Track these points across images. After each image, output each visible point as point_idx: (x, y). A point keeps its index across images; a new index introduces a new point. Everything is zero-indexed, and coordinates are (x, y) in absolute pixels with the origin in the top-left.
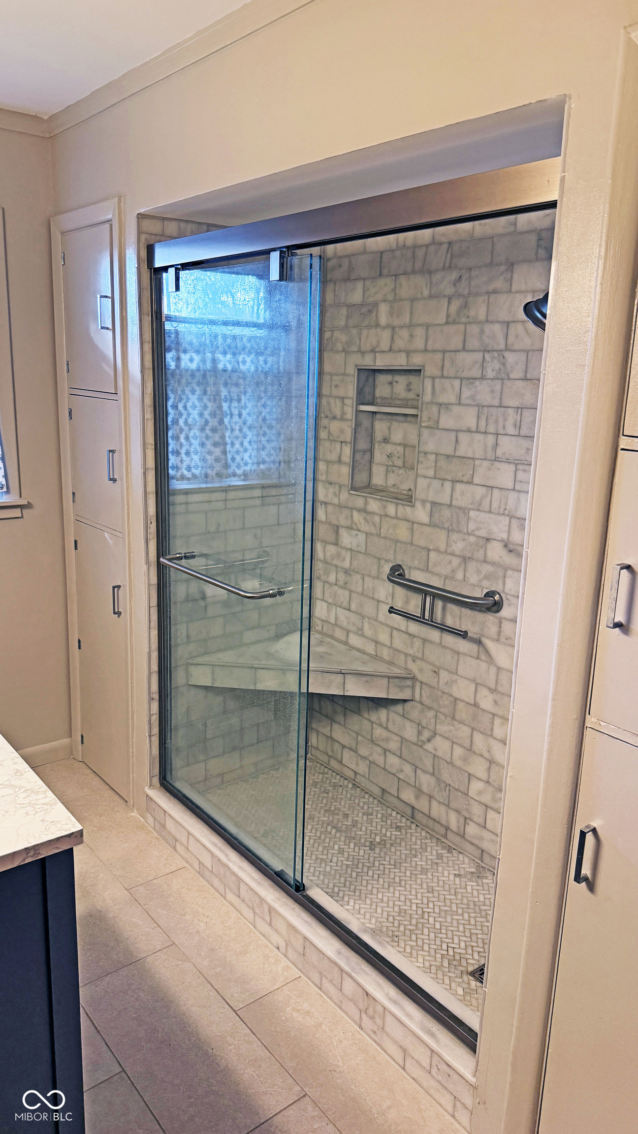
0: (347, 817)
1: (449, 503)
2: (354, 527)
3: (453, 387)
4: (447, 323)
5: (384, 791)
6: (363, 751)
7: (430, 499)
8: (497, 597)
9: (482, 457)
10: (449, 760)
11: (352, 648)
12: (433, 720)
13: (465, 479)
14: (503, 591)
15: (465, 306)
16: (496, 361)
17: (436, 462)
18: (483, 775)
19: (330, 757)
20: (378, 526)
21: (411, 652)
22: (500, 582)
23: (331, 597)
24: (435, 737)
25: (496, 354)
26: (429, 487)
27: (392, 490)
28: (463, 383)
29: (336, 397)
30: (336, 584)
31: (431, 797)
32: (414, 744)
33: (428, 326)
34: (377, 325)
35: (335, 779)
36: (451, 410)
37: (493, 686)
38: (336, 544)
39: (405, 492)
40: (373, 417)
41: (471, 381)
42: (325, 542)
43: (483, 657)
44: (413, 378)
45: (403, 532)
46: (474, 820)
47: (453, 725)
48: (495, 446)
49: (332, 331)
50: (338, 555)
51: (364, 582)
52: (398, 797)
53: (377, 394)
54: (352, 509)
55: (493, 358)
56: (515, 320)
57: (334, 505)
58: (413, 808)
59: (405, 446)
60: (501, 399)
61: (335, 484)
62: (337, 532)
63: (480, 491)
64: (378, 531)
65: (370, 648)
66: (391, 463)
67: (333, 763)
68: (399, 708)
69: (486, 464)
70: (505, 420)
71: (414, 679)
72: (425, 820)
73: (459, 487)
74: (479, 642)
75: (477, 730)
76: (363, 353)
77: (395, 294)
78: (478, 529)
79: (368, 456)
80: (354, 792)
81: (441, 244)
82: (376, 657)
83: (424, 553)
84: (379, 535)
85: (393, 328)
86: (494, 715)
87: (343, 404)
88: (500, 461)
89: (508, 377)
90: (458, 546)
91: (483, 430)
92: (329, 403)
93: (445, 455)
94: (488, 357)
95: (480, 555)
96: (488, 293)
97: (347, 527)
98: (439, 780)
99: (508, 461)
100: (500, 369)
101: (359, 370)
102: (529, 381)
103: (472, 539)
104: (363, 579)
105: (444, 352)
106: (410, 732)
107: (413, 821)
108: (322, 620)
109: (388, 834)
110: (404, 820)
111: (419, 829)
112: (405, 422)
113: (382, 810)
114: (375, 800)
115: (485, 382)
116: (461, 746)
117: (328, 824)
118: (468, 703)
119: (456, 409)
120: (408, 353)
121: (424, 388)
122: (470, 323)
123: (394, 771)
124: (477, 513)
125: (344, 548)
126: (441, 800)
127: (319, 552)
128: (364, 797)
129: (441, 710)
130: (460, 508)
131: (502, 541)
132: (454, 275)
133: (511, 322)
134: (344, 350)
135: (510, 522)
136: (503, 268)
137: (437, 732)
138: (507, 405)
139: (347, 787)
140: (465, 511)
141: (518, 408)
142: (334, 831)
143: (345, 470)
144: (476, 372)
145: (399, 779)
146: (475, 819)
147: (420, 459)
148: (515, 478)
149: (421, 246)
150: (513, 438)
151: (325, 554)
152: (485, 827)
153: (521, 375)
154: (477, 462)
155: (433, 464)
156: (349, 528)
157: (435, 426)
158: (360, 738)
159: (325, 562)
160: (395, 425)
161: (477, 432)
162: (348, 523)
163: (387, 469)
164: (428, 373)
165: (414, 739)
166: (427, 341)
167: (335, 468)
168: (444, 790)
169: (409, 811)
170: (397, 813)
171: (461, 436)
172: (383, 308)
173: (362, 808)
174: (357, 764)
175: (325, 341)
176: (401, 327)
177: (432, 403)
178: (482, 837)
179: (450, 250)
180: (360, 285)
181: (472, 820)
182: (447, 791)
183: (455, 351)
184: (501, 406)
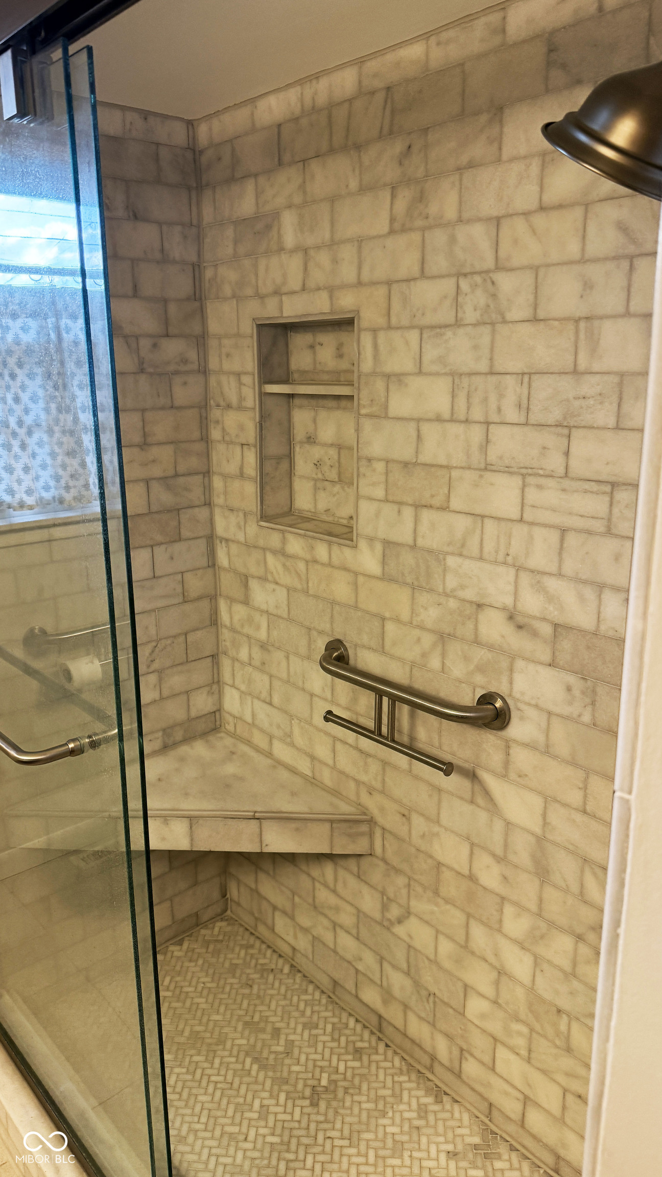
0: (278, 1035)
1: (411, 542)
2: (270, 578)
3: (407, 343)
4: (392, 232)
5: (335, 983)
6: (304, 920)
7: (381, 534)
8: (499, 704)
9: (463, 465)
10: (432, 957)
11: (279, 763)
12: (404, 892)
13: (436, 502)
14: (510, 695)
15: (421, 198)
16: (479, 292)
17: (387, 474)
18: (489, 991)
19: (256, 919)
20: (304, 577)
21: (364, 778)
22: (505, 679)
23: (244, 682)
24: (408, 917)
25: (478, 279)
26: (377, 515)
27: (324, 517)
28: (425, 336)
29: (229, 373)
30: (250, 664)
31: (406, 1007)
32: (376, 921)
33: (360, 241)
34: (281, 249)
35: (265, 957)
36: (406, 385)
37: (499, 851)
38: (246, 602)
39: (345, 522)
40: (289, 402)
41: (438, 330)
42: (231, 600)
43: (480, 800)
44: (344, 336)
45: (341, 589)
46: (475, 1054)
47: (437, 905)
48: (484, 443)
49: (216, 266)
50: (250, 620)
51: (288, 664)
52: (357, 997)
53: (293, 366)
54: (264, 549)
55: (474, 287)
56: (511, 212)
57: (238, 542)
58: (380, 1017)
59: (340, 447)
60: (491, 359)
61: (238, 510)
62: (246, 586)
63: (461, 524)
64: (305, 586)
65: (304, 766)
66: (320, 476)
67: (262, 929)
68: (352, 864)
69: (469, 475)
70: (501, 396)
71: (371, 822)
72: (398, 1039)
73: (426, 516)
74: (472, 776)
75: (474, 917)
76: (262, 297)
77: (305, 193)
78: (462, 587)
79: (284, 465)
80: (291, 981)
81: (372, 93)
82: (313, 780)
83: (377, 623)
84: (306, 592)
85: (306, 251)
86: (503, 899)
87: (241, 384)
88: (495, 471)
89: (503, 318)
90: (430, 615)
91: (462, 417)
92: (219, 383)
93: (401, 462)
94: (464, 285)
95: (467, 630)
96: (459, 169)
97: (260, 578)
98: (417, 984)
99: (508, 471)
100: (488, 306)
101: (260, 327)
102: (542, 323)
103: (452, 604)
104: (287, 658)
105: (389, 283)
106: (369, 903)
107: (381, 1036)
108: (234, 717)
109: (342, 1068)
110: (366, 1035)
111: (390, 1053)
112: (338, 408)
113: (334, 1016)
114: (324, 996)
115: (461, 331)
116: (449, 937)
117: (247, 1054)
118: (459, 873)
119: (416, 383)
120: (331, 290)
121: (361, 348)
122: (430, 228)
123: (349, 957)
124: (459, 560)
125: (258, 609)
126: (423, 1015)
127: (222, 613)
128: (306, 992)
129: (416, 877)
130: (430, 551)
131: (504, 609)
132: (398, 147)
133: (503, 217)
134: (234, 296)
135: (517, 576)
136: (484, 118)
137: (412, 910)
138: (503, 371)
139: (282, 971)
140: (438, 556)
141: (523, 374)
142: (255, 1067)
143: (251, 489)
144: (445, 315)
145: (357, 971)
146: (477, 1053)
147: (362, 470)
148: (523, 499)
149: (340, 104)
150: (516, 429)
151: (231, 618)
152: (493, 1069)
153: (526, 313)
154: (455, 474)
155: (383, 478)
156: (263, 579)
157: (382, 414)
158: (297, 899)
159: (233, 630)
160: (323, 414)
161: (452, 420)
162: (261, 572)
163: (315, 485)
164: (364, 324)
165: (377, 916)
166: (360, 268)
167: (236, 484)
168: (425, 1000)
169: (374, 1020)
170: (357, 1021)
171: (425, 428)
172: (289, 220)
173: (303, 1013)
174: (296, 937)
175: (207, 285)
176: (318, 248)
177: (374, 374)
178: (489, 1083)
179: (389, 101)
180: (250, 186)
181: (472, 1055)
182: (432, 1005)
183: (408, 280)
184: (492, 373)
